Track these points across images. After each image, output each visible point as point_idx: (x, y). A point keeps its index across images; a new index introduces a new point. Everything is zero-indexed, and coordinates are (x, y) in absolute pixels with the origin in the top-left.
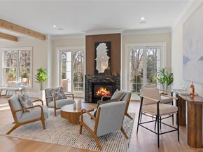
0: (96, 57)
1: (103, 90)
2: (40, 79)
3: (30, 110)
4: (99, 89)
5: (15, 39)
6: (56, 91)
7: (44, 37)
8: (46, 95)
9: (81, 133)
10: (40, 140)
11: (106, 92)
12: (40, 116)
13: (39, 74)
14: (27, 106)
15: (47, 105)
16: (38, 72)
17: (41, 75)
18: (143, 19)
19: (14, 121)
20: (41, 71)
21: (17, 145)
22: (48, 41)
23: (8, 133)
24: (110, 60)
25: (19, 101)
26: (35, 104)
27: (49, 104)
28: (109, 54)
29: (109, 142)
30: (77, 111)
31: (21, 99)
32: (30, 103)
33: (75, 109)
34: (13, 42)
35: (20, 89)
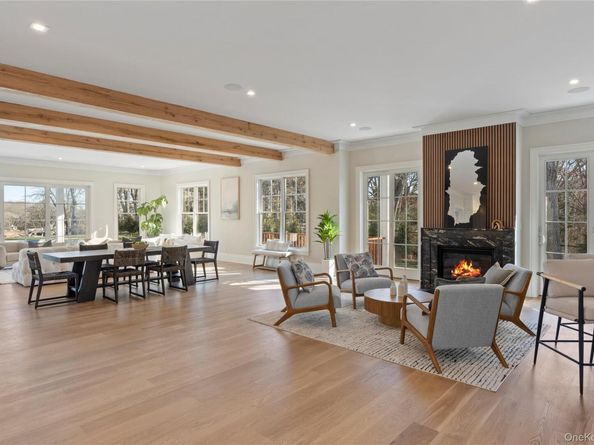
0: (447, 184)
1: (465, 266)
2: (324, 236)
3: (310, 288)
4: (458, 265)
5: (278, 155)
6: (356, 259)
7: (331, 147)
8: (337, 268)
9: (402, 342)
10: (326, 341)
11: (471, 270)
12: (326, 302)
13: (322, 225)
14: (305, 281)
15: (339, 285)
16: (320, 221)
17: (326, 227)
18: (574, 82)
19: (285, 306)
20: (325, 218)
21: (292, 342)
22: (340, 155)
23: (277, 324)
24: (484, 192)
25: (292, 270)
26: (317, 280)
27: (342, 285)
28: (483, 176)
29: (461, 364)
30: (397, 301)
31: (295, 268)
32: (309, 276)
33: (393, 296)
34: (274, 163)
35: (288, 254)
